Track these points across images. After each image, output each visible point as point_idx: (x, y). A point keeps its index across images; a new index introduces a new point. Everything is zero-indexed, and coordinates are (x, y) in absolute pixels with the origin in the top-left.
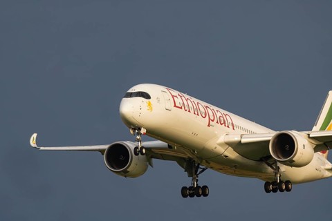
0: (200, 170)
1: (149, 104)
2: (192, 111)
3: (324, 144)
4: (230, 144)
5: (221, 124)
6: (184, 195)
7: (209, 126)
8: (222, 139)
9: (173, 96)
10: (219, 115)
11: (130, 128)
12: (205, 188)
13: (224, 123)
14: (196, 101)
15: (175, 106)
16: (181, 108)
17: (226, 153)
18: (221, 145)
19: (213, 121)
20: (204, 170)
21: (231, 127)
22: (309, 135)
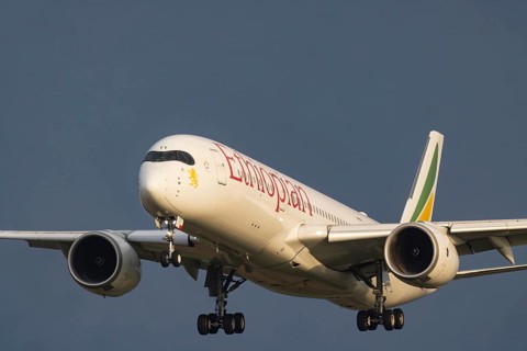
0: (232, 284)
1: (193, 174)
2: (255, 185)
3: (467, 244)
4: (306, 243)
5: (295, 206)
6: (203, 331)
7: (277, 210)
8: (295, 233)
9: (227, 158)
10: (290, 189)
11: (155, 216)
12: (239, 317)
13: (299, 204)
14: (259, 165)
15: (232, 177)
16: (240, 180)
17: (298, 260)
18: (291, 244)
19: (283, 201)
20: (238, 284)
21: (307, 210)
22: (449, 229)
